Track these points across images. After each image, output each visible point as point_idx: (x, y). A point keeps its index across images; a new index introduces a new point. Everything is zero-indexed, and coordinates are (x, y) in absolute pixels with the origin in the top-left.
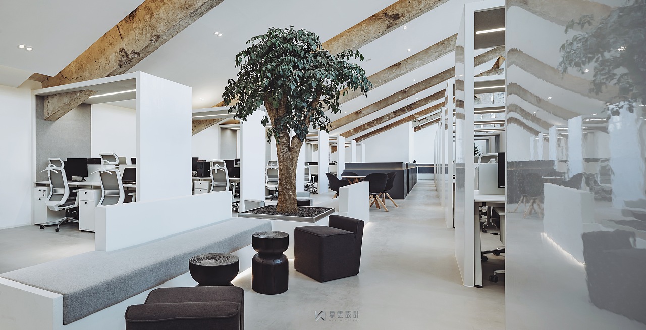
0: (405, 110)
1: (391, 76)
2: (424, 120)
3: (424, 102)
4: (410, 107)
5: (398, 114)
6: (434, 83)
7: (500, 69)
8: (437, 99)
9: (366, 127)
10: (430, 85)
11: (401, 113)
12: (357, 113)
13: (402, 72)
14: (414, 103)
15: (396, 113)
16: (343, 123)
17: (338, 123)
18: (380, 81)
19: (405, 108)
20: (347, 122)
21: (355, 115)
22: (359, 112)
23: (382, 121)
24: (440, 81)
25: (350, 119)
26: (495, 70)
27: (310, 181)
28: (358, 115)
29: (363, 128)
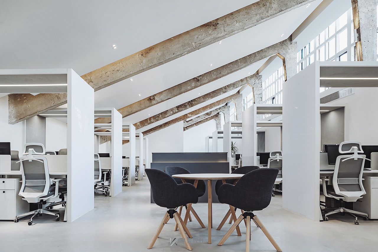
0: (187, 106)
1: (208, 39)
2: (191, 122)
3: (202, 100)
4: (191, 103)
5: (180, 109)
6: (224, 74)
7: (260, 76)
8: (212, 97)
9: (152, 121)
10: (221, 75)
11: (183, 109)
12: (150, 99)
13: (219, 35)
14: (194, 100)
15: (180, 108)
16: (134, 110)
17: (130, 110)
18: (194, 44)
19: (186, 104)
20: (139, 108)
21: (148, 102)
22: (152, 98)
23: (167, 116)
24: (229, 72)
25: (143, 106)
26: (256, 76)
27: (100, 179)
28: (151, 102)
29: (149, 122)
